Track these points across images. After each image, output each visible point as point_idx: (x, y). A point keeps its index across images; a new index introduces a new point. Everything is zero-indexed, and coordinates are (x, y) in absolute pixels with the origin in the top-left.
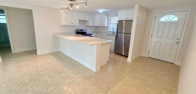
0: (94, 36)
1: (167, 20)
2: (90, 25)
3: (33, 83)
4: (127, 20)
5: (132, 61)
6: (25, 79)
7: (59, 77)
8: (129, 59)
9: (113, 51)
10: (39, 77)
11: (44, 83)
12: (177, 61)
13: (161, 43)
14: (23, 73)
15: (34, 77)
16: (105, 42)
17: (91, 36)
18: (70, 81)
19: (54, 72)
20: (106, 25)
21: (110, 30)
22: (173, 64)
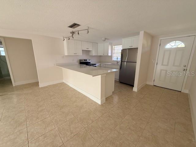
0: (98, 65)
1: (173, 47)
2: (93, 55)
3: (29, 122)
4: (132, 48)
5: (139, 91)
6: (21, 117)
7: (60, 113)
8: (135, 89)
9: (118, 80)
10: (38, 114)
11: (42, 121)
12: (184, 89)
13: (166, 71)
14: (20, 109)
15: (32, 114)
16: (109, 71)
17: (95, 65)
18: (72, 116)
19: (56, 106)
20: (110, 55)
21: (114, 59)
22: (181, 92)
